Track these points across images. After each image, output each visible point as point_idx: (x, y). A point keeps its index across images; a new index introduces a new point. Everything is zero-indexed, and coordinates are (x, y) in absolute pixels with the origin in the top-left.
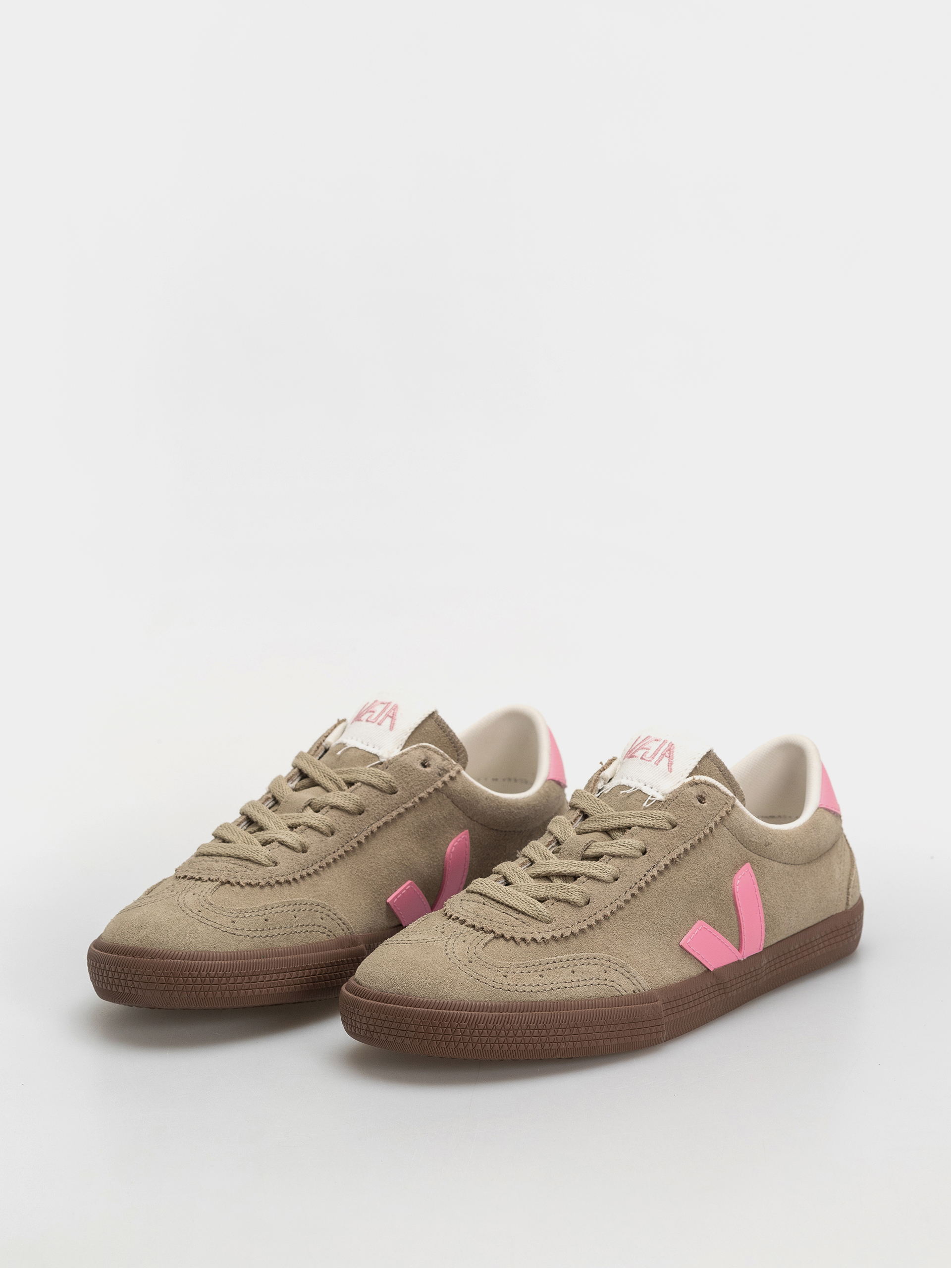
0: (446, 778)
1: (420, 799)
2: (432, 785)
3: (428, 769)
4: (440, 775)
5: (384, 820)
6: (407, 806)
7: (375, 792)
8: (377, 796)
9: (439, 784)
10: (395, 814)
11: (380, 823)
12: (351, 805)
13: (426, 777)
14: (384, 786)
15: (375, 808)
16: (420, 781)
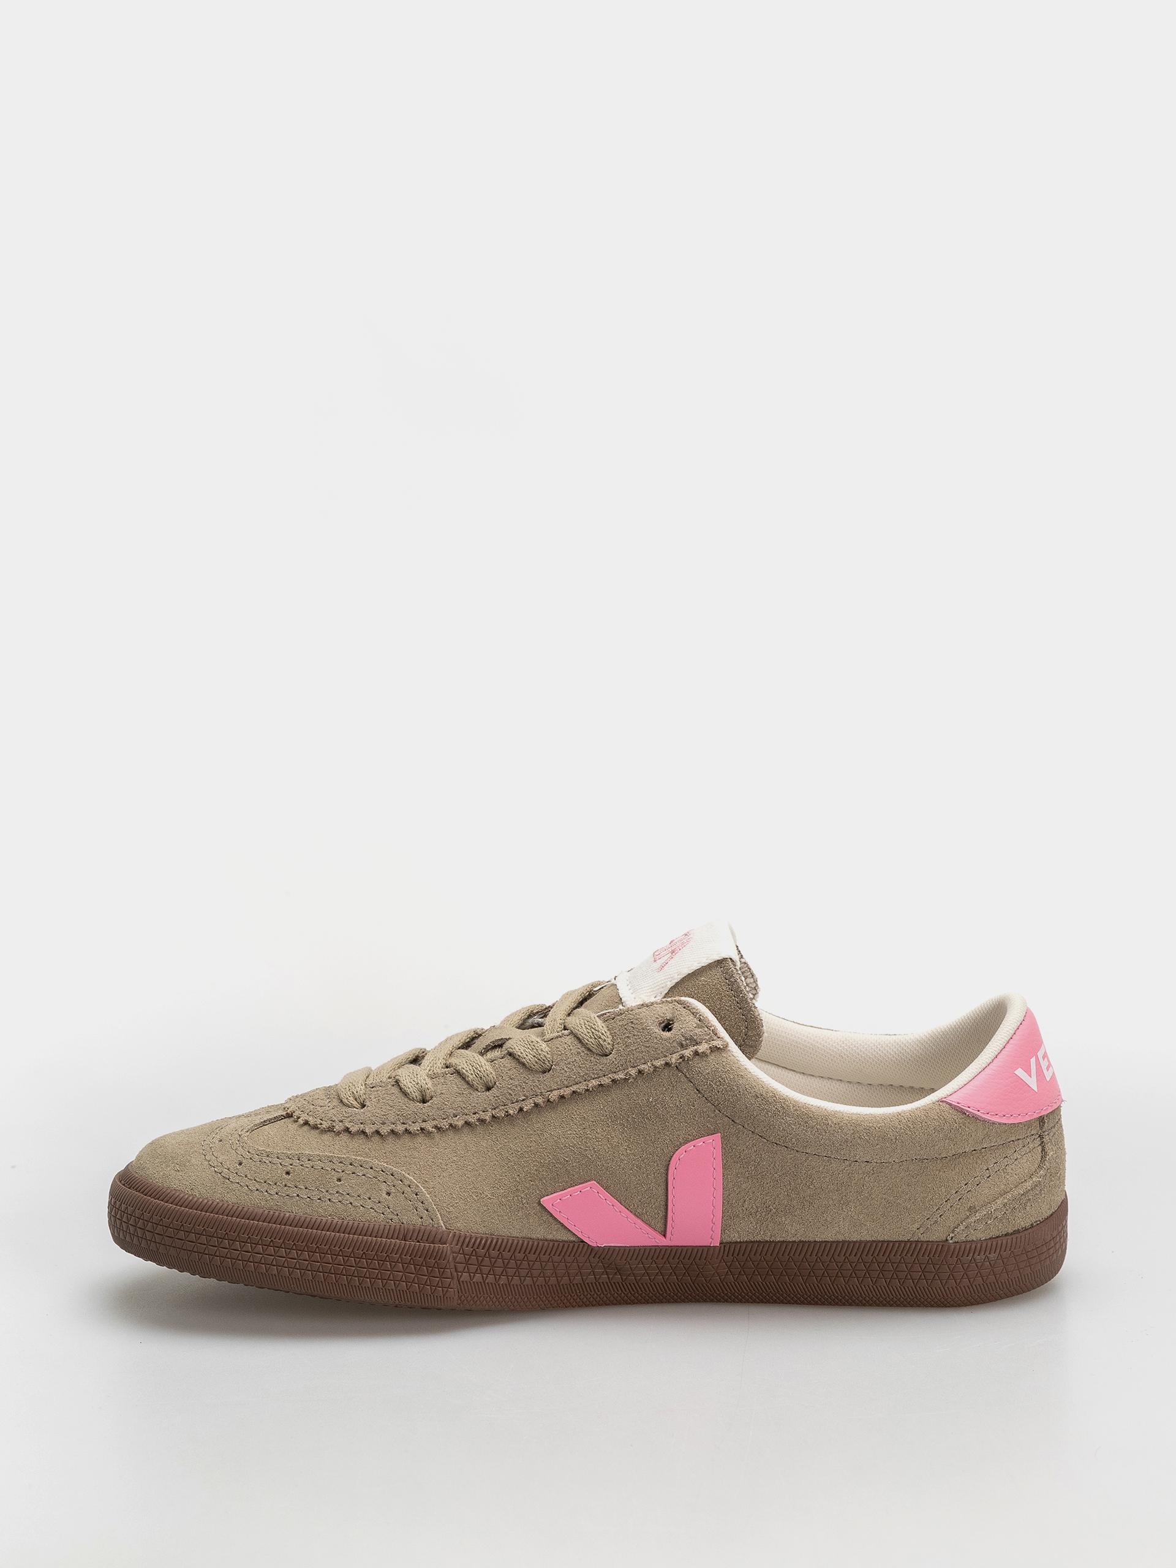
0: (688, 1053)
1: (640, 1072)
2: (666, 1056)
3: (667, 1034)
4: (682, 1046)
5: (574, 1088)
6: (616, 1077)
7: (576, 1047)
8: (579, 1053)
9: (674, 1059)
10: (595, 1083)
11: (567, 1092)
12: (530, 1056)
13: (657, 1043)
14: (591, 1042)
15: (566, 1069)
16: (646, 1047)
